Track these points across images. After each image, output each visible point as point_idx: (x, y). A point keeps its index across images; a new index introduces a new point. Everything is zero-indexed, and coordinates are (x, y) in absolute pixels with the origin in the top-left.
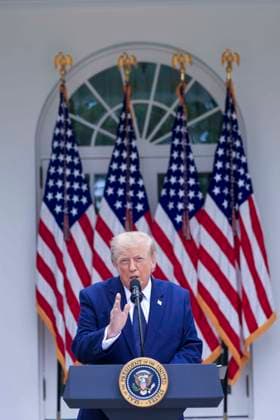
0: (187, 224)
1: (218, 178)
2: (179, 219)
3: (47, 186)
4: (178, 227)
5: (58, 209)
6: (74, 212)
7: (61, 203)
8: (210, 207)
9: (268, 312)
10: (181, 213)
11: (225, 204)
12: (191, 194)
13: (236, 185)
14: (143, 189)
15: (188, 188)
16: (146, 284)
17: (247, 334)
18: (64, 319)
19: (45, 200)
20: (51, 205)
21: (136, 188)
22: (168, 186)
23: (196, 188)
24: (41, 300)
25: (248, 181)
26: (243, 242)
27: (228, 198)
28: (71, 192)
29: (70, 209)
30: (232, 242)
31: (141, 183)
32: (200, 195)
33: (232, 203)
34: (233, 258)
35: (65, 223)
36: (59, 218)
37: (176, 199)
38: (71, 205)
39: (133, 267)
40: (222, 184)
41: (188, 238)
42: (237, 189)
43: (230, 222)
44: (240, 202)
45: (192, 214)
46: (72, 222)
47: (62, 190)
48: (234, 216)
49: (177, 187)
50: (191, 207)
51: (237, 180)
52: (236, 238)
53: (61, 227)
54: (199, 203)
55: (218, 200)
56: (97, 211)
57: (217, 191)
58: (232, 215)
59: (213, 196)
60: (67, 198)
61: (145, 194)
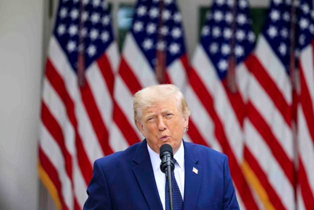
0: (234, 73)
1: (275, 15)
2: (223, 65)
3: (58, 17)
4: (223, 76)
5: (71, 46)
6: (92, 50)
7: (76, 38)
8: (264, 52)
10: (226, 58)
11: (283, 49)
12: (240, 35)
13: (297, 26)
14: (179, 25)
15: (236, 26)
16: (178, 147)
18: (73, 186)
19: (56, 33)
20: (63, 41)
21: (171, 24)
22: (212, 23)
23: (246, 28)
24: (44, 161)
25: (313, 21)
27: (287, 42)
28: (89, 25)
29: (87, 47)
30: (288, 97)
31: (177, 17)
32: (251, 37)
33: (291, 48)
34: (290, 118)
35: (80, 64)
36: (72, 58)
37: (221, 41)
38: (88, 41)
39: (162, 125)
40: (280, 24)
41: (233, 90)
42: (299, 31)
43: (289, 72)
44: (301, 48)
45: (239, 60)
46: (88, 61)
47: (77, 22)
48: (292, 64)
49: (223, 25)
50: (239, 51)
51: (299, 19)
52: (294, 92)
53: (75, 69)
54: (249, 47)
55: (274, 44)
56: (121, 49)
57: (273, 32)
59: (267, 38)
60: (84, 32)
61: (183, 33)
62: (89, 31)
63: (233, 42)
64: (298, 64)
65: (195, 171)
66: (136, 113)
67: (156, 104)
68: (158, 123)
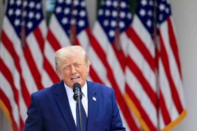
0: (119, 39)
1: (144, 2)
2: (112, 33)
3: (9, 4)
4: (112, 40)
5: (17, 22)
6: (30, 25)
7: (20, 17)
8: (137, 25)
9: (180, 109)
10: (114, 29)
11: (149, 23)
12: (123, 15)
13: (158, 9)
14: (84, 9)
15: (120, 9)
17: (162, 126)
18: (19, 109)
19: (7, 14)
20: (12, 19)
21: (79, 8)
22: (105, 8)
23: (126, 10)
25: (168, 6)
26: (162, 53)
27: (152, 19)
28: (28, 9)
29: (27, 23)
30: (153, 53)
31: (83, 4)
32: (129, 16)
33: (154, 23)
34: (154, 65)
35: (23, 33)
36: (18, 30)
37: (111, 18)
38: (27, 19)
40: (147, 8)
41: (118, 49)
42: (159, 12)
43: (153, 38)
44: (161, 22)
45: (122, 30)
46: (28, 32)
47: (21, 7)
49: (112, 8)
50: (122, 25)
51: (159, 5)
52: (156, 50)
53: (19, 36)
54: (128, 22)
55: (144, 20)
56: (48, 24)
57: (143, 13)
58: (154, 32)
59: (139, 16)
60: (25, 14)
61: (87, 13)
62: (28, 13)
63: (118, 19)
64: (158, 32)
65: (94, 99)
66: (56, 64)
67: (69, 58)
68: (71, 70)
